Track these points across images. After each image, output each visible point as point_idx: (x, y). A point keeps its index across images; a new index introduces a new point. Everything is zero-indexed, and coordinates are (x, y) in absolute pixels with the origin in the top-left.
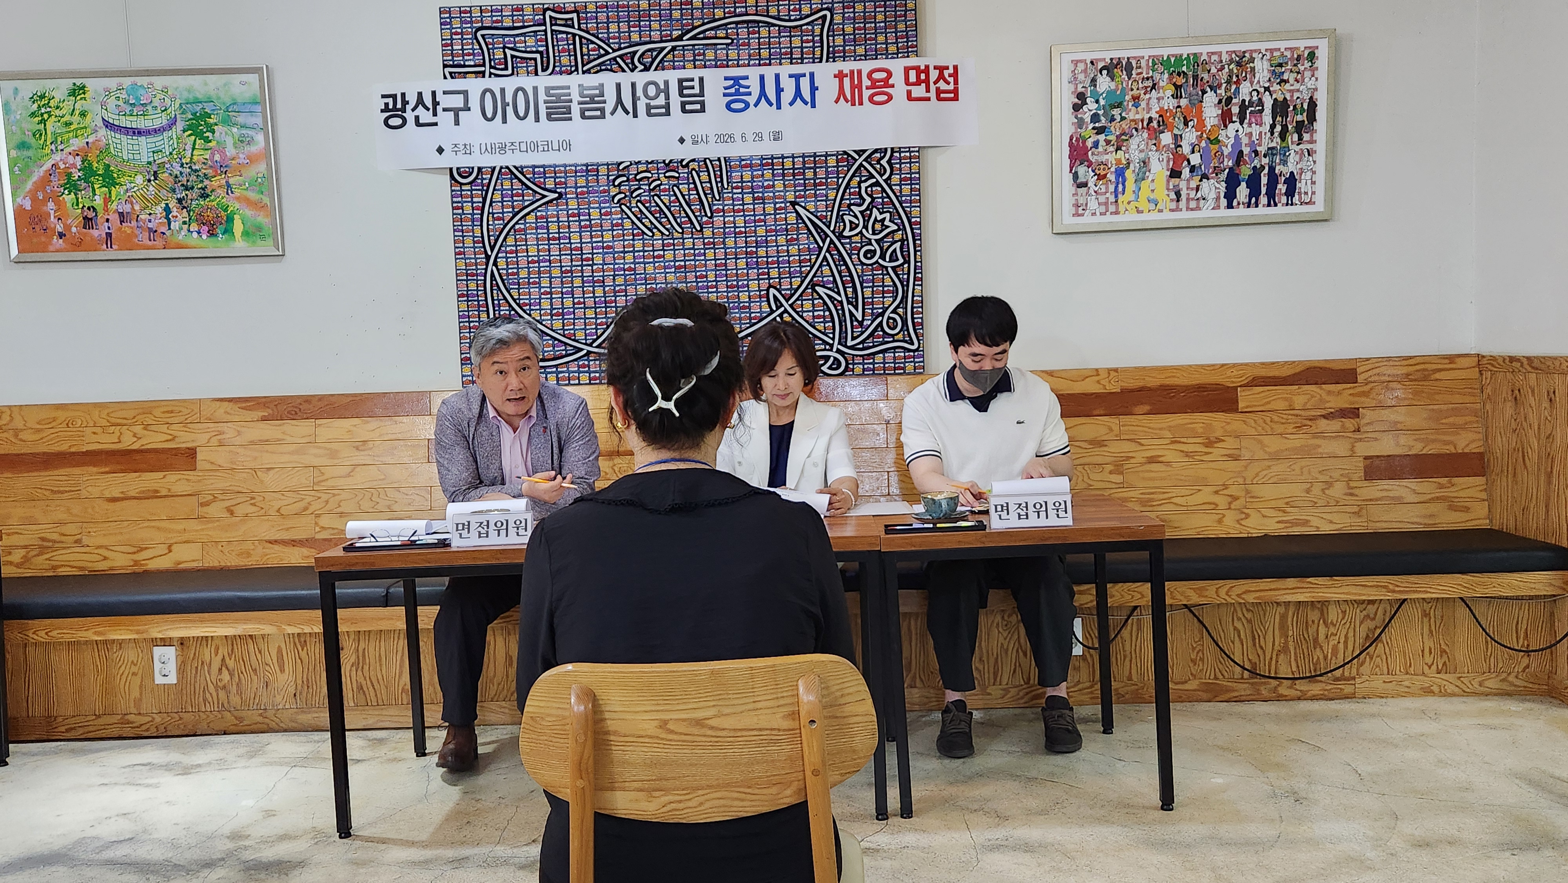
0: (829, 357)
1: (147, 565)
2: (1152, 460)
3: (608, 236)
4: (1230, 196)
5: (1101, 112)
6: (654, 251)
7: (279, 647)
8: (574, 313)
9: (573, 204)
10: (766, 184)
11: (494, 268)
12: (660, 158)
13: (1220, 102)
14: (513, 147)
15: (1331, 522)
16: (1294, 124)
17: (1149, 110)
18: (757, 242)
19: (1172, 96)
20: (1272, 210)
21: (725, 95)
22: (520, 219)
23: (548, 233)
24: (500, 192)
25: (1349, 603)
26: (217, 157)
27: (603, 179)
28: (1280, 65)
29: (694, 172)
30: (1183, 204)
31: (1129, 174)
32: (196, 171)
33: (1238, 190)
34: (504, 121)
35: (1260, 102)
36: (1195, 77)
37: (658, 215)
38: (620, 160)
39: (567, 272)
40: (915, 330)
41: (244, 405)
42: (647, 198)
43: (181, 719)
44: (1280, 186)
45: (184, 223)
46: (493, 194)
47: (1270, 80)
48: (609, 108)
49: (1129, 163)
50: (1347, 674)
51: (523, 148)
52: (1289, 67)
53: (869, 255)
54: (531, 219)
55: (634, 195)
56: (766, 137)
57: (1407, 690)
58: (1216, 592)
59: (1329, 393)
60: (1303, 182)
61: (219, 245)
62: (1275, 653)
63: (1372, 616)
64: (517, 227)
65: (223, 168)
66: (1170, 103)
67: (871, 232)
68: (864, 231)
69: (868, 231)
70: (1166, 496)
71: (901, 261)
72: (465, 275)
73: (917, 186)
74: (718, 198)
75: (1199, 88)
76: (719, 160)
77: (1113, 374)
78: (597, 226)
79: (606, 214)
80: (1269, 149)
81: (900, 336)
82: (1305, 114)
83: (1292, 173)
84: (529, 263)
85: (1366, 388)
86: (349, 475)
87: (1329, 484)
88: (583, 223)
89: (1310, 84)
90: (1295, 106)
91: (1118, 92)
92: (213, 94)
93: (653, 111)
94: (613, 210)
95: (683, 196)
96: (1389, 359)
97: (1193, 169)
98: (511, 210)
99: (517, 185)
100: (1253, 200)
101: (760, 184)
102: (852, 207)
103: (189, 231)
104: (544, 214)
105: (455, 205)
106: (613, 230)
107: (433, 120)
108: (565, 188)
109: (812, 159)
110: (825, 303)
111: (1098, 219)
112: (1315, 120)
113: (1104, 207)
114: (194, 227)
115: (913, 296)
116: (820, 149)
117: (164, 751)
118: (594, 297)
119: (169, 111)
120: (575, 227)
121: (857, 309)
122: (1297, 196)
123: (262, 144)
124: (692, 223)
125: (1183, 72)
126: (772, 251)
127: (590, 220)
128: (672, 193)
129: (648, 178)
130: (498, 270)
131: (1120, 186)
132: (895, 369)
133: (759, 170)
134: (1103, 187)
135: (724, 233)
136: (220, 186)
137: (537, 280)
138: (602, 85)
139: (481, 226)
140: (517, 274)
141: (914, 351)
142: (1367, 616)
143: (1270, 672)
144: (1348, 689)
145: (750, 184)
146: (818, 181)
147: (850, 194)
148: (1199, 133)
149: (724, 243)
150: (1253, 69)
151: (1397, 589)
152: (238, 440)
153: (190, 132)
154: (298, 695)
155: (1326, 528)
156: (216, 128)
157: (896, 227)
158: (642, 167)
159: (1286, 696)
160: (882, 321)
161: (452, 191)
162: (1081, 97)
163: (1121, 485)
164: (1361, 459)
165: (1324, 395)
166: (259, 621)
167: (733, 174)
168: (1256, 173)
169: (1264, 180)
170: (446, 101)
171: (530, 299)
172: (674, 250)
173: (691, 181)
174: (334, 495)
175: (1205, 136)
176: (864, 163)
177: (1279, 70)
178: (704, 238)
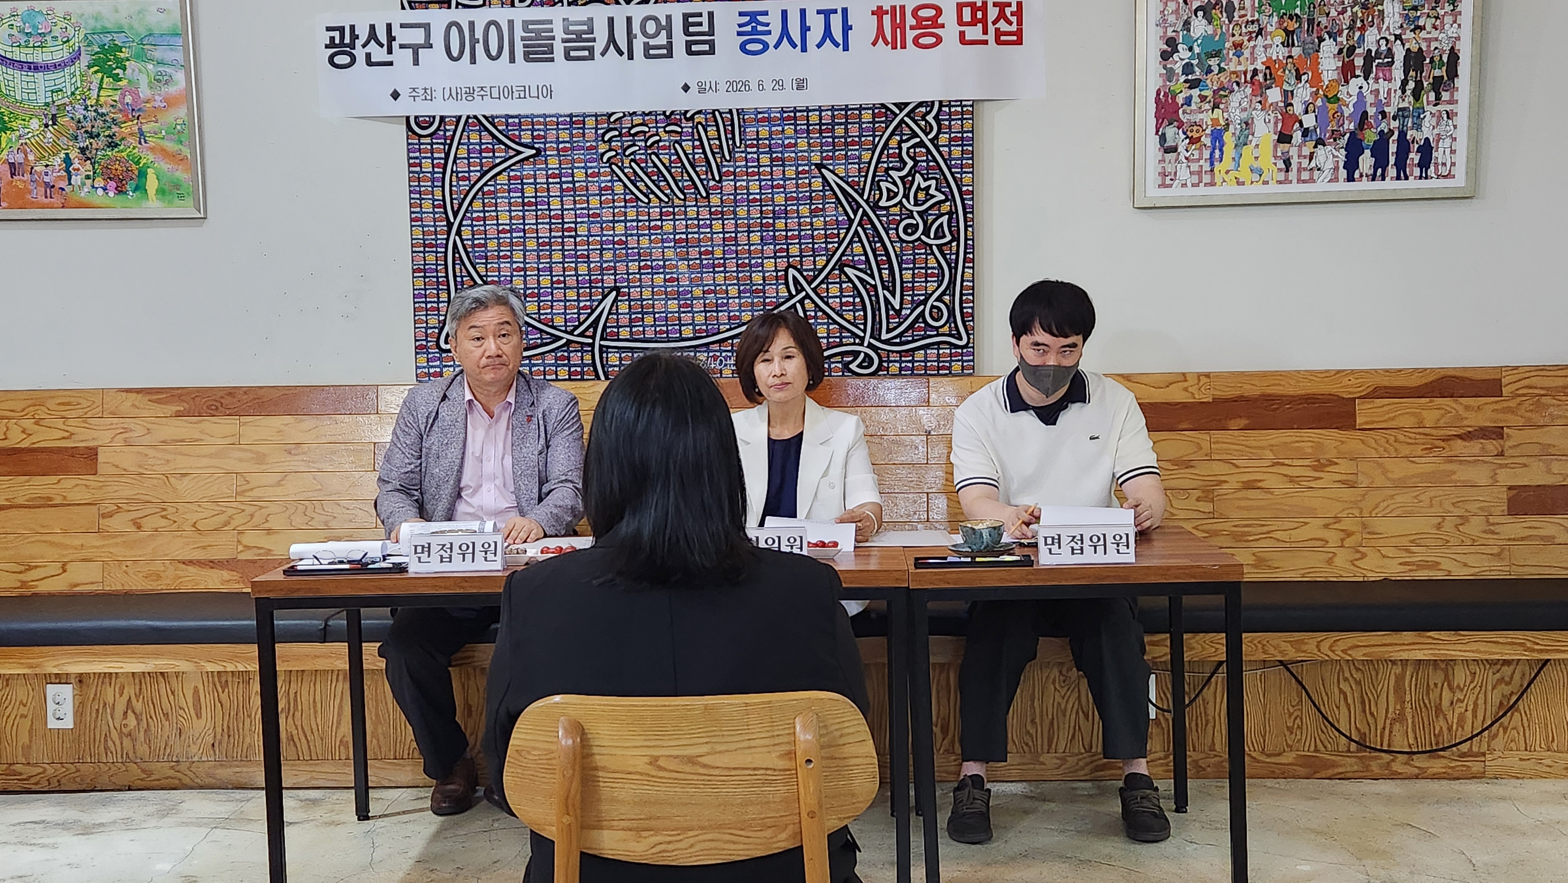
0: (860, 352)
1: (36, 586)
2: (1249, 486)
3: (594, 202)
4: (1351, 166)
5: (1195, 62)
6: (650, 221)
7: (196, 687)
8: (552, 294)
9: (553, 163)
10: (786, 142)
11: (457, 238)
12: (660, 109)
13: (1340, 51)
14: (482, 93)
15: (1465, 565)
16: (1431, 80)
17: (1254, 60)
18: (774, 212)
19: (1283, 43)
20: (1402, 184)
21: (739, 34)
22: (490, 180)
23: (523, 197)
24: (466, 147)
25: (1480, 662)
26: (128, 99)
27: (590, 134)
28: (1415, 8)
29: (700, 127)
30: (1293, 175)
31: (1228, 137)
32: (103, 115)
33: (1360, 158)
34: (473, 61)
35: (1390, 53)
36: (1311, 22)
37: (655, 178)
38: (610, 111)
39: (544, 244)
40: (964, 322)
41: (155, 397)
42: (643, 157)
43: (78, 771)
44: (1411, 155)
45: (88, 177)
46: (457, 149)
47: (1402, 26)
48: (599, 47)
49: (1228, 125)
50: (1475, 749)
51: (495, 94)
52: (1426, 11)
53: (910, 231)
54: (502, 179)
55: (627, 153)
56: (787, 85)
57: (1548, 769)
58: (1318, 646)
59: (1467, 408)
60: (1441, 150)
61: (129, 204)
62: (1388, 722)
63: (1507, 679)
64: (486, 189)
65: (135, 112)
66: (1279, 52)
67: (912, 202)
68: (904, 200)
69: (909, 202)
70: (1265, 529)
71: (949, 238)
72: (421, 246)
73: (970, 148)
74: (728, 158)
75: (1315, 35)
76: (730, 112)
77: (1204, 380)
78: (582, 190)
79: (593, 175)
80: (1399, 110)
81: (946, 329)
82: (1444, 68)
83: (1427, 139)
84: (499, 232)
85: (1513, 404)
86: (278, 484)
87: (1464, 520)
88: (565, 186)
89: (1452, 31)
90: (1432, 59)
91: (1217, 38)
92: (125, 23)
93: (652, 52)
94: (602, 170)
95: (686, 155)
96: (1542, 368)
97: (1306, 133)
98: (478, 168)
99: (486, 138)
100: (1380, 171)
101: (780, 142)
102: (890, 172)
103: (93, 187)
104: (519, 174)
105: (412, 161)
106: (601, 195)
107: (388, 58)
108: (545, 143)
109: (843, 113)
110: (855, 287)
111: (1190, 191)
112: (1457, 76)
113: (1197, 177)
114: (99, 182)
115: (962, 281)
116: (854, 101)
117: (58, 808)
118: (577, 275)
119: (71, 43)
120: (555, 191)
121: (894, 296)
122: (1432, 168)
123: (183, 84)
124: (696, 188)
125: (1296, 15)
126: (793, 223)
127: (573, 182)
128: (673, 151)
129: (645, 132)
130: (462, 240)
131: (1217, 152)
132: (939, 368)
133: (779, 125)
134: (1196, 153)
135: (735, 201)
136: (132, 134)
137: (509, 253)
138: (591, 20)
139: (443, 187)
140: (485, 245)
141: (962, 347)
142: (1501, 680)
143: (1382, 745)
144: (1476, 767)
145: (767, 142)
146: (849, 140)
147: (888, 156)
148: (1315, 89)
149: (735, 213)
150: (1382, 12)
151: (1536, 647)
152: (147, 440)
153: (96, 68)
154: (216, 745)
155: (1460, 573)
156: (127, 63)
157: (943, 197)
158: (637, 120)
159: (1400, 773)
160: (923, 313)
161: (409, 144)
162: (1172, 43)
163: (1212, 515)
164: (1505, 489)
165: (1462, 411)
166: (175, 656)
167: (748, 130)
168: (1384, 138)
169: (1393, 148)
170: (402, 36)
171: (499, 276)
172: (674, 220)
173: (696, 137)
174: (261, 508)
175: (1321, 92)
176: (906, 119)
177: (1412, 14)
178: (710, 207)
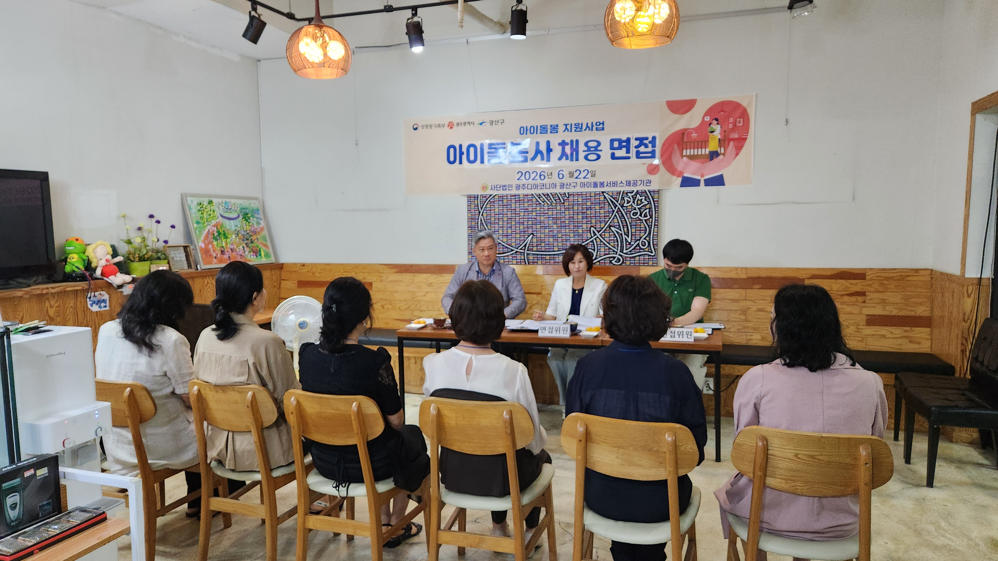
0: (615, 257)
2: (760, 310)
6: (544, 211)
8: (511, 235)
11: (482, 217)
22: (492, 197)
37: (546, 196)
40: (654, 247)
41: (389, 267)
53: (635, 214)
54: (497, 197)
59: (851, 284)
64: (491, 200)
69: (635, 204)
72: (471, 219)
77: (744, 270)
78: (522, 200)
79: (526, 196)
81: (647, 250)
84: (495, 214)
85: (869, 283)
86: (425, 295)
96: (882, 270)
102: (627, 194)
106: (528, 202)
110: (614, 234)
115: (654, 232)
118: (520, 229)
120: (513, 201)
121: (628, 237)
124: (560, 200)
126: (593, 211)
132: (644, 263)
135: (573, 204)
137: (498, 221)
139: (478, 199)
140: (490, 219)
141: (653, 256)
149: (573, 208)
152: (386, 280)
157: (647, 203)
160: (638, 244)
165: (847, 285)
172: (553, 211)
178: (565, 206)
